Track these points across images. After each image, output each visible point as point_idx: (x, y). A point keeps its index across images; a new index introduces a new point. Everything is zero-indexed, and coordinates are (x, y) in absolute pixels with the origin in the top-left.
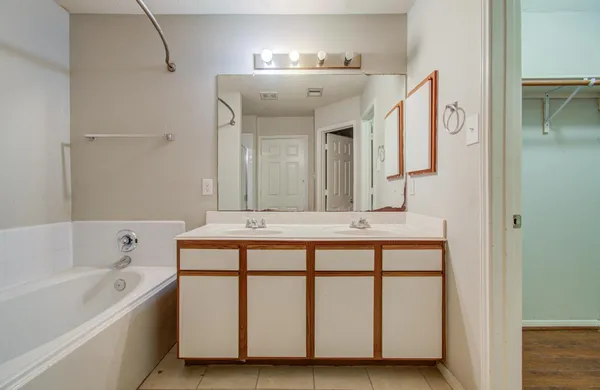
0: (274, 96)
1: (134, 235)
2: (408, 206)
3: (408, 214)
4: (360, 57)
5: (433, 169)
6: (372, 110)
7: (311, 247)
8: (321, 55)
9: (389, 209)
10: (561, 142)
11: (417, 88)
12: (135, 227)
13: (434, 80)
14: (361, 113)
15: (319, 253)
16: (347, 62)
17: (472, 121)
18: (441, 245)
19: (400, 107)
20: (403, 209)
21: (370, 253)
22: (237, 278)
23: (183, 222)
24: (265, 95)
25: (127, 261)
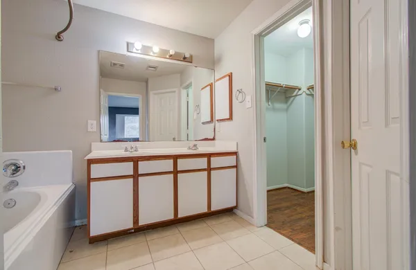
0: (122, 65)
1: (21, 163)
2: (216, 137)
3: (216, 142)
4: (191, 56)
5: (231, 118)
6: (191, 83)
7: (175, 158)
8: (172, 52)
9: (206, 139)
10: (274, 109)
11: (220, 79)
12: (20, 157)
13: (230, 76)
14: (181, 85)
15: (179, 161)
16: (185, 58)
17: (248, 98)
18: (235, 153)
19: (211, 85)
20: (214, 139)
21: (205, 159)
22: (132, 179)
23: (71, 151)
24: (115, 64)
25: (14, 184)
